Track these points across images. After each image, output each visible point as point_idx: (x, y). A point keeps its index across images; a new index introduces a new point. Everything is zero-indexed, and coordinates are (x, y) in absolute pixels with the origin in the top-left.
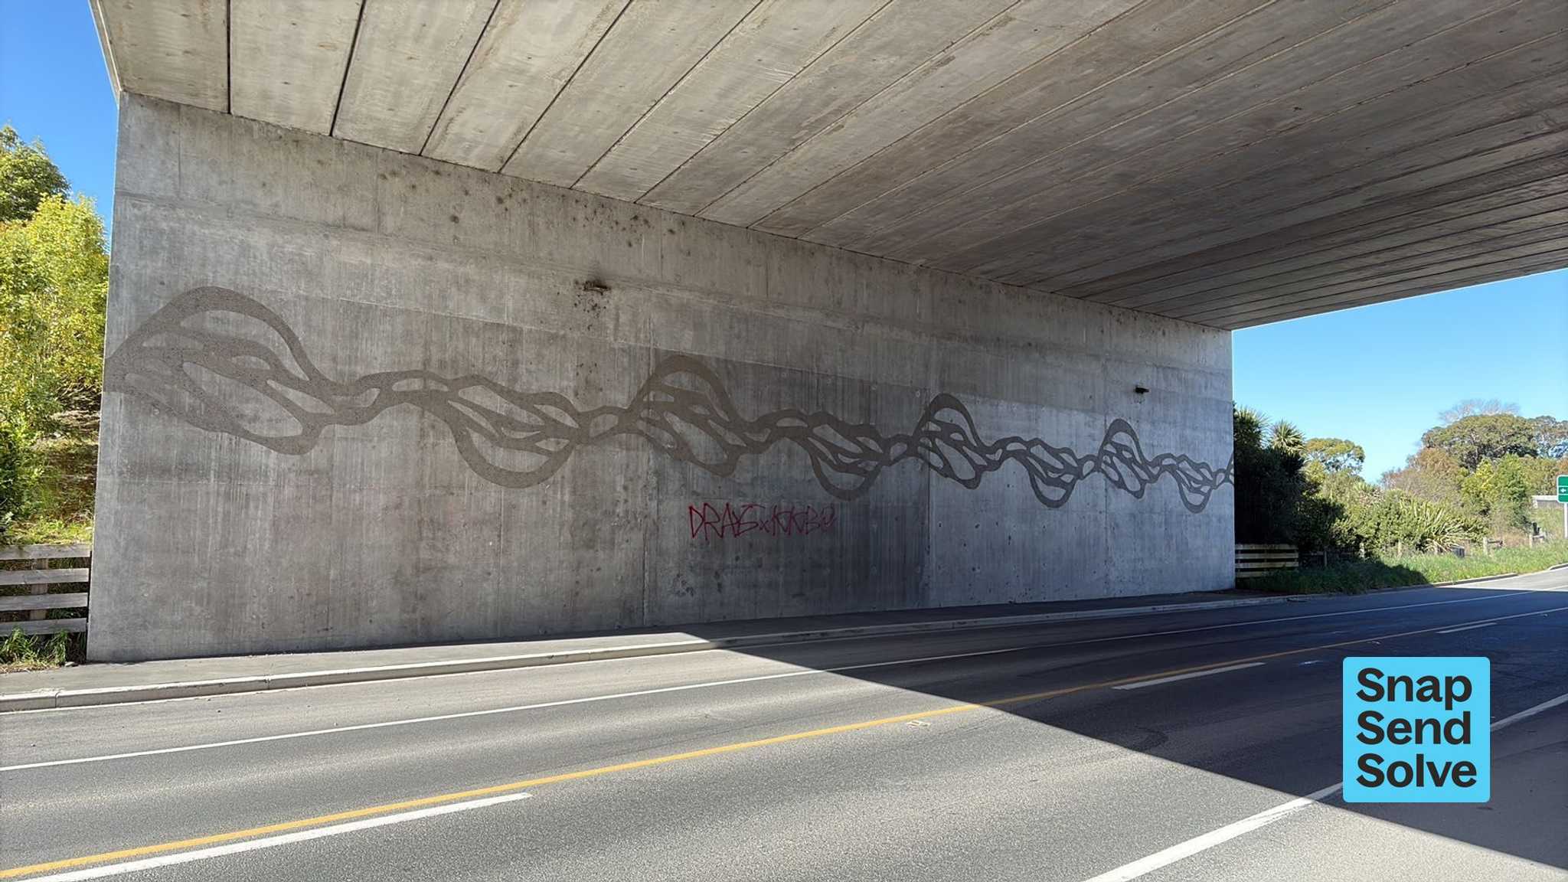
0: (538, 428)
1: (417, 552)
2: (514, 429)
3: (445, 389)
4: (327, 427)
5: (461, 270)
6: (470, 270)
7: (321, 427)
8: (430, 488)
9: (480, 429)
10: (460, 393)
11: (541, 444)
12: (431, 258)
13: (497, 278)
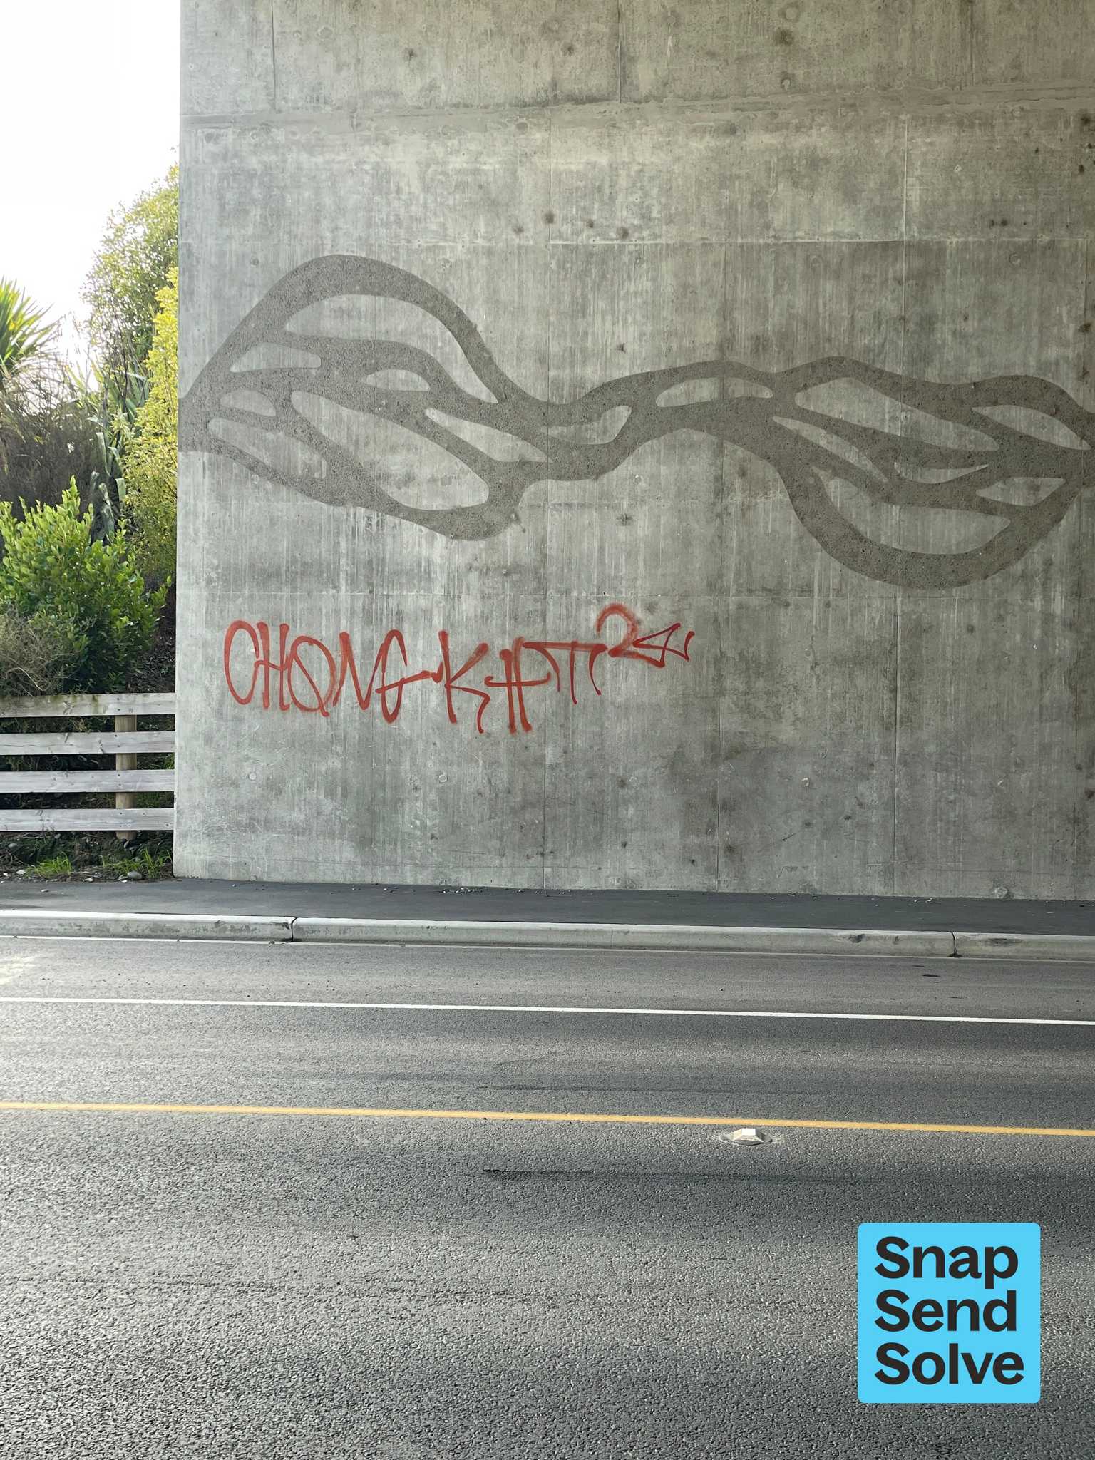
0: (986, 456)
1: (715, 717)
2: (923, 464)
3: (767, 394)
4: (532, 488)
5: (799, 142)
6: (820, 139)
7: (523, 487)
8: (739, 593)
9: (843, 470)
10: (799, 400)
11: (994, 493)
12: (732, 130)
13: (883, 144)
